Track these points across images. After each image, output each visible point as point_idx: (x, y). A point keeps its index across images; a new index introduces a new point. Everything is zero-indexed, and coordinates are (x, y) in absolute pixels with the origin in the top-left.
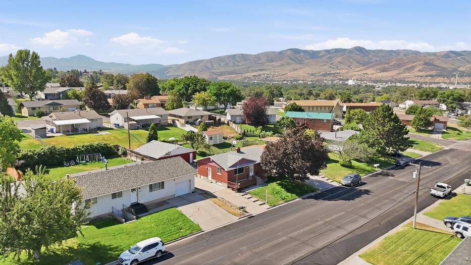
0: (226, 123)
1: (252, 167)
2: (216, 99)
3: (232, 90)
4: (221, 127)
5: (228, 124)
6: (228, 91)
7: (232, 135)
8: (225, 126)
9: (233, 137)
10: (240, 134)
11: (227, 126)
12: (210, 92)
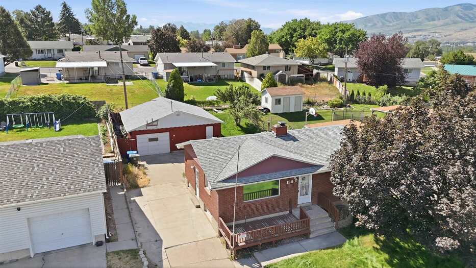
0: (329, 80)
1: (306, 181)
2: (327, 47)
3: (353, 34)
4: (316, 85)
5: (331, 82)
6: (347, 35)
7: (327, 99)
8: (323, 84)
9: (327, 102)
10: (341, 98)
11: (327, 85)
12: (320, 38)
